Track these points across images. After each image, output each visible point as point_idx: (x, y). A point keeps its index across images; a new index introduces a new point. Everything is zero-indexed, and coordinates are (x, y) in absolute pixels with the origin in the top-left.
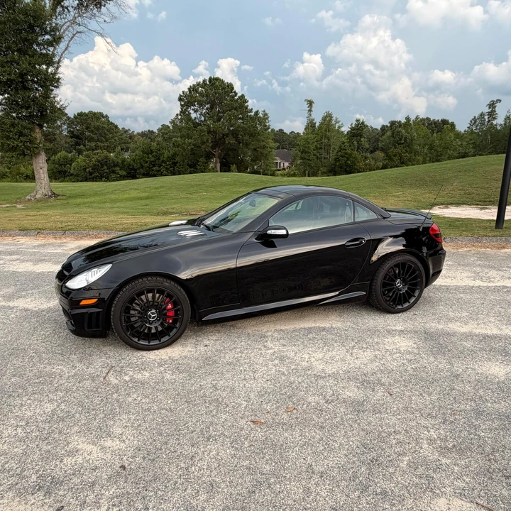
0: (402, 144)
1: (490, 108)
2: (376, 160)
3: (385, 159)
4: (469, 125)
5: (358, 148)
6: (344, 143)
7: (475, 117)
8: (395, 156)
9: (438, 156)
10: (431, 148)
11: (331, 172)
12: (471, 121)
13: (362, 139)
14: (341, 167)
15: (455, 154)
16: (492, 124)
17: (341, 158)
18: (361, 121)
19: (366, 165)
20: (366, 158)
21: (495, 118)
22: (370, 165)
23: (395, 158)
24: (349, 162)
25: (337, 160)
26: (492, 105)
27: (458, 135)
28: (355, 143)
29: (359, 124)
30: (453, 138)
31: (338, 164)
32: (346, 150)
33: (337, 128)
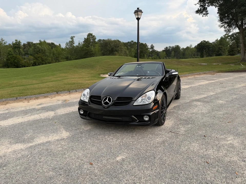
0: (41, 52)
1: (71, 39)
2: (30, 60)
3: (34, 59)
4: (65, 46)
5: (19, 54)
6: (11, 51)
7: (67, 43)
8: (39, 57)
9: (57, 58)
10: (54, 54)
11: (5, 66)
12: (66, 44)
13: (21, 50)
14: (12, 64)
15: (64, 57)
16: (73, 46)
17: (10, 59)
18: (18, 41)
19: (25, 62)
20: (24, 59)
21: (74, 44)
22: (27, 62)
23: (39, 59)
24: (16, 61)
25: (8, 60)
26: (72, 38)
27: (63, 49)
28: (17, 51)
29: (17, 42)
30: (61, 50)
31: (9, 62)
32: (12, 55)
33: (3, 44)
